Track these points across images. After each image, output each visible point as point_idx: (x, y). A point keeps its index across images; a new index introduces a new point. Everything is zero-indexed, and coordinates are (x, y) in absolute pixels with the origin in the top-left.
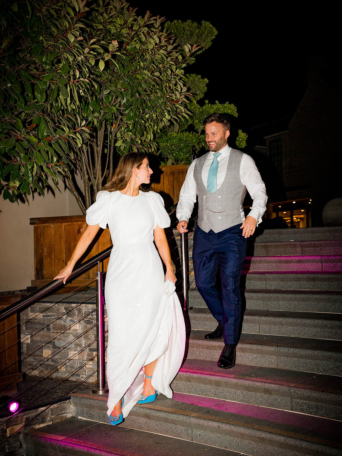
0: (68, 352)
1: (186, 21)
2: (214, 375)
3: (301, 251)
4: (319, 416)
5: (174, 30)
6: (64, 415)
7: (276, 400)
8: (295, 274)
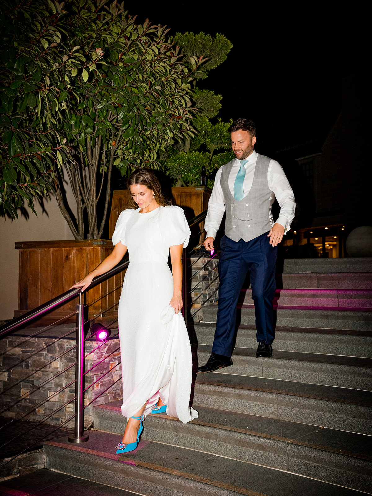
0: (48, 393)
1: (199, 33)
2: (204, 426)
3: (317, 284)
4: (317, 479)
5: (185, 42)
6: (34, 466)
7: (271, 458)
8: (307, 310)
